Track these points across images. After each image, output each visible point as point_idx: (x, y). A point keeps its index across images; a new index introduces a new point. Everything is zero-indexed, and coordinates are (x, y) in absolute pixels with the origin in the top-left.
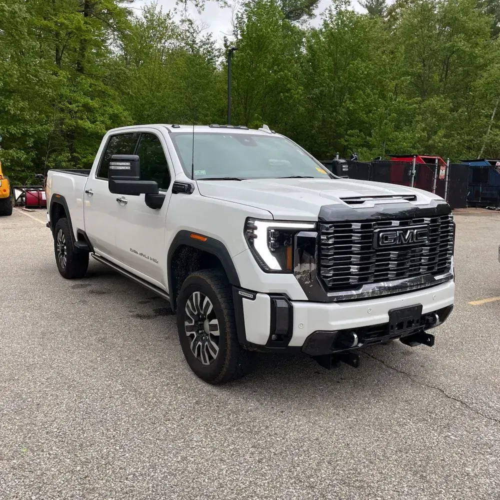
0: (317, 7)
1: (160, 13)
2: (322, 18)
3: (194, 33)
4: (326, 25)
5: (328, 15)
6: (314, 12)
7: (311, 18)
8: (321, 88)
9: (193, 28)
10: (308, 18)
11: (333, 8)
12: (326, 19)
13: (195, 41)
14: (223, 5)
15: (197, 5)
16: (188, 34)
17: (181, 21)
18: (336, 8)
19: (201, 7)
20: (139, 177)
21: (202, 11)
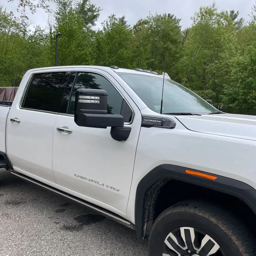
0: (97, 20)
1: (5, 12)
2: (102, 26)
3: (25, 25)
4: (105, 29)
5: (106, 24)
6: (95, 22)
7: (94, 26)
8: (104, 62)
9: (25, 23)
10: (92, 25)
11: (108, 21)
12: (104, 26)
13: (26, 30)
14: (47, 11)
15: (31, 9)
16: (22, 26)
17: (21, 17)
18: (110, 21)
19: (33, 10)
20: (107, 111)
21: (34, 13)
